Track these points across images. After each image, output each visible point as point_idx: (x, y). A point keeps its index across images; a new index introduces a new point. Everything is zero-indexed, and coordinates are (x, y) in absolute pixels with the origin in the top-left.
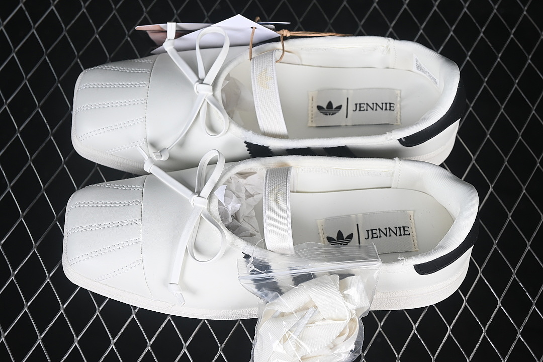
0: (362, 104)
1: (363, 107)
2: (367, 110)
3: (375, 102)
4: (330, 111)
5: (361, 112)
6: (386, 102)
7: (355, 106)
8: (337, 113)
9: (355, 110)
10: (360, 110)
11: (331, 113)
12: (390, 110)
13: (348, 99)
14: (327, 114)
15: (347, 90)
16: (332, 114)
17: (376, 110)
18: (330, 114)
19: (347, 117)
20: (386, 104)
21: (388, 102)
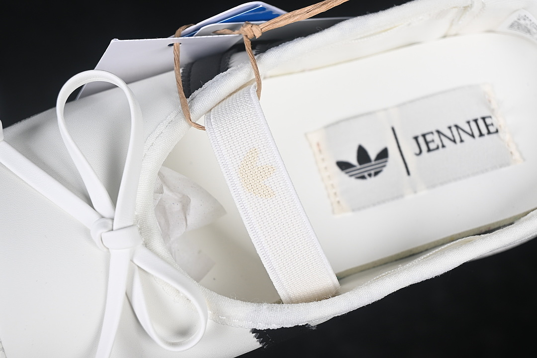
0: (428, 133)
1: (433, 141)
2: (443, 146)
3: (452, 124)
4: (367, 167)
5: (431, 153)
6: (475, 117)
7: (414, 142)
8: (385, 169)
9: (418, 151)
10: (429, 150)
11: (373, 172)
12: (489, 133)
13: (393, 129)
14: (363, 177)
15: (385, 110)
16: (376, 174)
17: (462, 141)
18: (370, 175)
19: (408, 173)
20: (476, 121)
21: (478, 116)
